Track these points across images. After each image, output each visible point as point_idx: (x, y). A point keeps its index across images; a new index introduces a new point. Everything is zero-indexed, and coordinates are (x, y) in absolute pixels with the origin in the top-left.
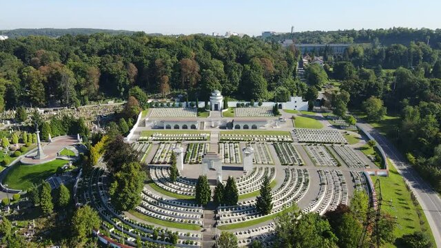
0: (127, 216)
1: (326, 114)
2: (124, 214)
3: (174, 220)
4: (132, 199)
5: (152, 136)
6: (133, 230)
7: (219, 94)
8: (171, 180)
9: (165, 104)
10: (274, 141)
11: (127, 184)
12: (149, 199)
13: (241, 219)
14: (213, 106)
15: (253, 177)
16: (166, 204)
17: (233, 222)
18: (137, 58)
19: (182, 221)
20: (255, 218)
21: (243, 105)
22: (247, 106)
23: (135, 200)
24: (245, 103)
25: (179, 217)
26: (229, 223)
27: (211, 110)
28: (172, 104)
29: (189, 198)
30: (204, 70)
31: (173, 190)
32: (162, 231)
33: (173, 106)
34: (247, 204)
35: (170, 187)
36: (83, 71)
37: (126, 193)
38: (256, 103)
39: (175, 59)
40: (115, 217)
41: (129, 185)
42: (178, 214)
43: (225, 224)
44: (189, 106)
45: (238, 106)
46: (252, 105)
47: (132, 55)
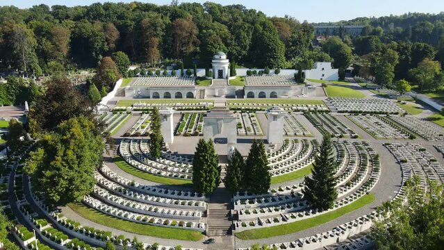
0: (66, 214)
1: (364, 84)
2: (60, 211)
3: (152, 221)
4: (71, 181)
5: (132, 106)
6: (68, 241)
7: (224, 56)
8: (153, 156)
9: (154, 73)
10: (303, 111)
11: (61, 153)
12: (111, 185)
13: (280, 218)
14: (217, 73)
15: (286, 151)
16: (140, 193)
17: (265, 225)
18: (120, 22)
19: (166, 223)
20: (305, 217)
21: (254, 73)
22: (260, 74)
23: (77, 182)
24: (258, 71)
25: (162, 215)
26: (257, 226)
27: (214, 78)
28: (162, 72)
29: (181, 182)
30: (205, 31)
31: (153, 171)
32: (125, 242)
33: (165, 74)
34: (286, 192)
35: (150, 165)
36: (47, 32)
37: (58, 169)
38: (271, 71)
39: (168, 20)
40: (42, 216)
41: (65, 155)
42: (160, 210)
43: (249, 227)
44: (185, 74)
45: (249, 74)
46: (267, 73)
47: (115, 20)
